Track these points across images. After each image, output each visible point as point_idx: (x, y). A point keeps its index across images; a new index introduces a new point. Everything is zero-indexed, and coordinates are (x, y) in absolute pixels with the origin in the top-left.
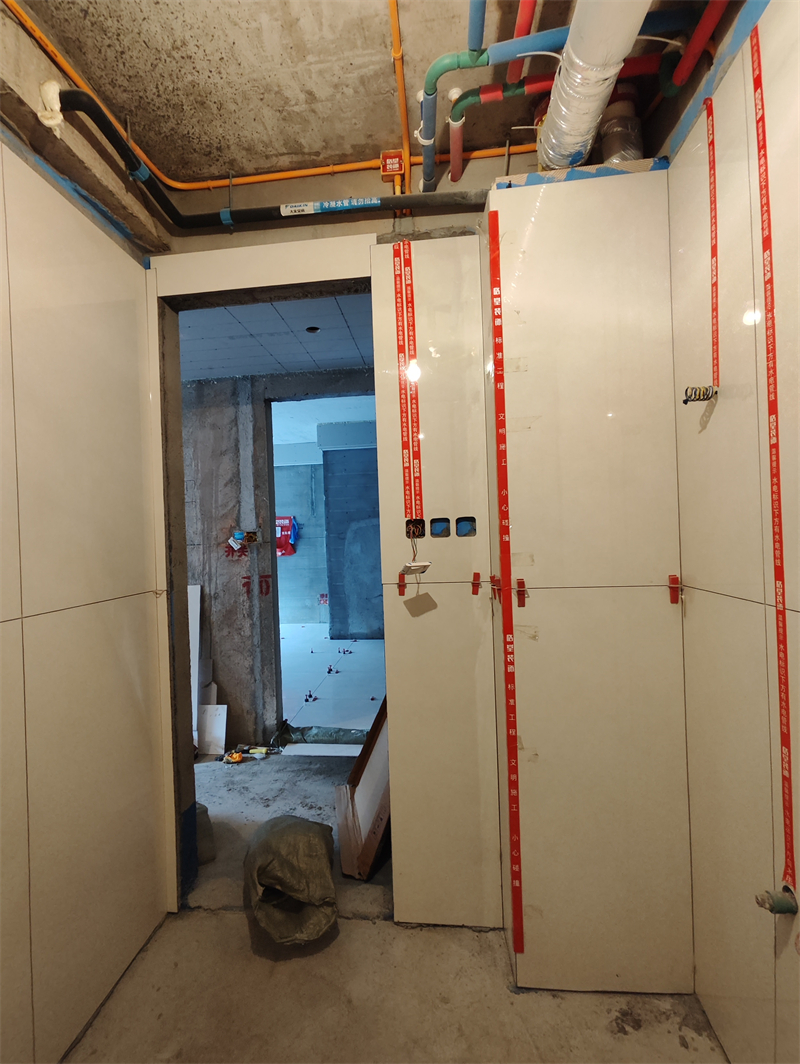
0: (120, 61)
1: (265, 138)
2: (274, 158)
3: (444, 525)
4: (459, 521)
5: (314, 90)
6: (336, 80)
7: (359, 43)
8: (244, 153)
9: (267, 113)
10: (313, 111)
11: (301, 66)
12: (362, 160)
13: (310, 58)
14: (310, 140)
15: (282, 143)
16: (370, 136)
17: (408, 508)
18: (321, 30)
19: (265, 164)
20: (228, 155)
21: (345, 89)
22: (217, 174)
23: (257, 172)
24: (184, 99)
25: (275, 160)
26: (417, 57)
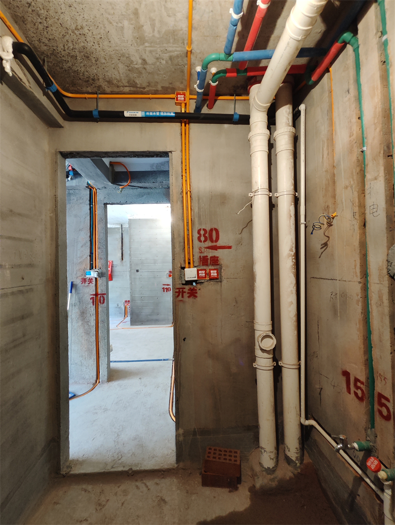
0: (45, 31)
1: (118, 78)
2: (122, 87)
5: (147, 59)
6: (158, 56)
7: (171, 41)
8: (106, 83)
9: (121, 66)
10: (145, 68)
11: (141, 48)
12: (166, 94)
13: (147, 44)
15: (127, 81)
16: (171, 83)
18: (153, 32)
19: (116, 90)
20: (98, 83)
21: (162, 61)
22: (90, 91)
23: (112, 93)
24: (78, 54)
25: (122, 89)
26: (198, 51)
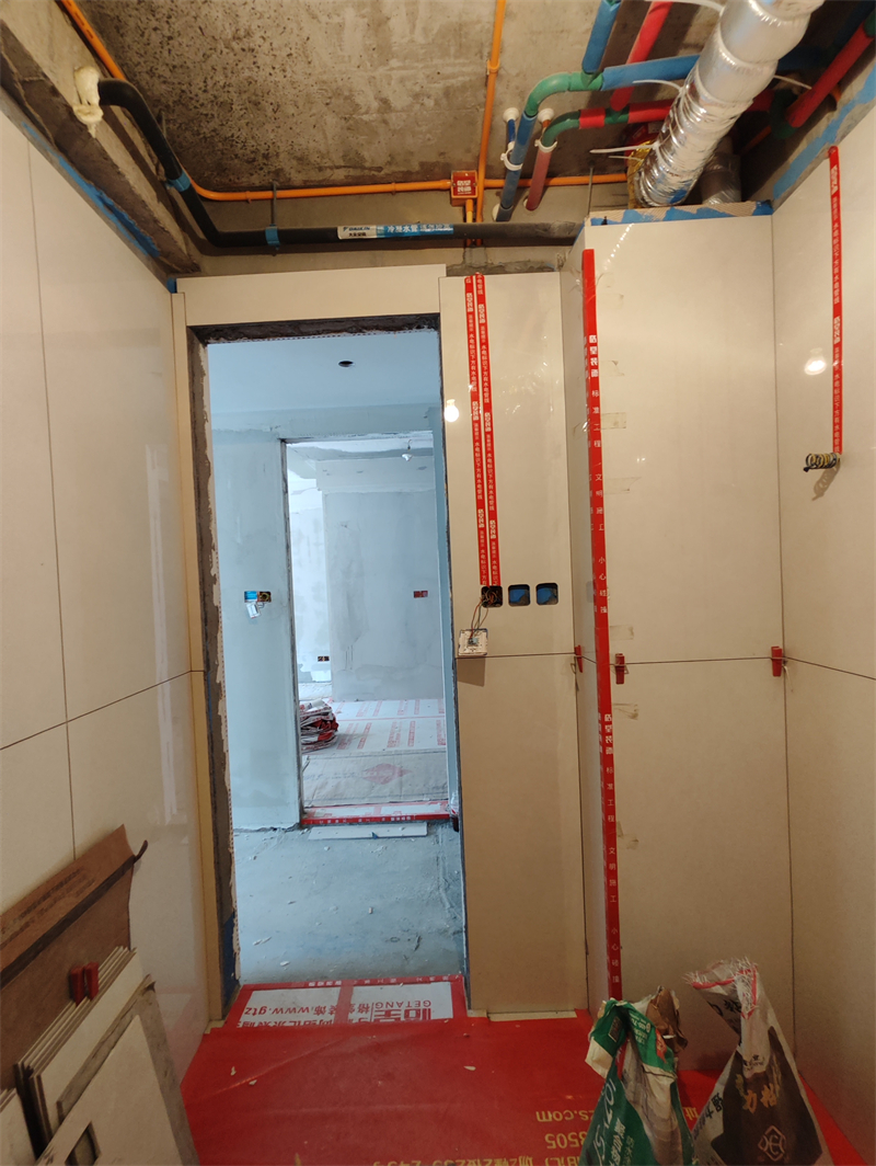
0: (166, 47)
1: (322, 148)
2: (328, 170)
3: (522, 592)
4: (539, 587)
5: (391, 99)
7: (452, 50)
8: (295, 162)
9: (330, 119)
10: (385, 122)
11: (382, 70)
12: (428, 180)
13: (394, 63)
14: (374, 154)
16: (442, 154)
17: (483, 574)
18: (412, 31)
19: (315, 176)
20: (275, 164)
22: (257, 183)
23: (306, 185)
24: (235, 96)
25: (328, 173)
26: (514, 72)
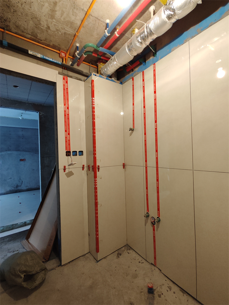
2: (25, 33)
3: (75, 153)
4: (79, 152)
6: (58, 29)
8: (15, 26)
9: (31, 22)
10: (47, 31)
11: (50, 20)
12: (54, 49)
14: (41, 36)
15: (31, 32)
16: (59, 45)
17: (66, 148)
20: (8, 24)
21: (59, 32)
23: (16, 33)
26: (81, 37)
